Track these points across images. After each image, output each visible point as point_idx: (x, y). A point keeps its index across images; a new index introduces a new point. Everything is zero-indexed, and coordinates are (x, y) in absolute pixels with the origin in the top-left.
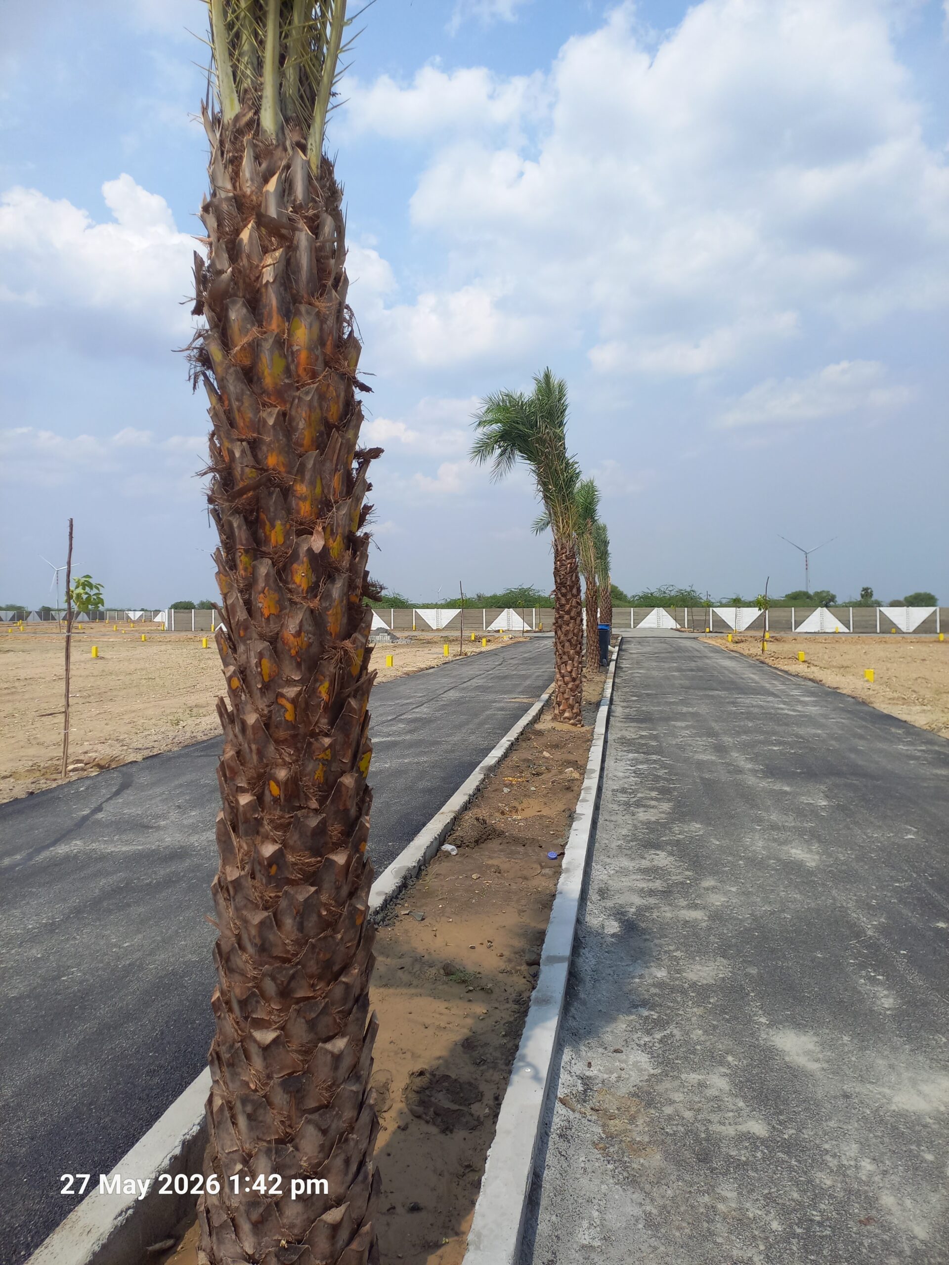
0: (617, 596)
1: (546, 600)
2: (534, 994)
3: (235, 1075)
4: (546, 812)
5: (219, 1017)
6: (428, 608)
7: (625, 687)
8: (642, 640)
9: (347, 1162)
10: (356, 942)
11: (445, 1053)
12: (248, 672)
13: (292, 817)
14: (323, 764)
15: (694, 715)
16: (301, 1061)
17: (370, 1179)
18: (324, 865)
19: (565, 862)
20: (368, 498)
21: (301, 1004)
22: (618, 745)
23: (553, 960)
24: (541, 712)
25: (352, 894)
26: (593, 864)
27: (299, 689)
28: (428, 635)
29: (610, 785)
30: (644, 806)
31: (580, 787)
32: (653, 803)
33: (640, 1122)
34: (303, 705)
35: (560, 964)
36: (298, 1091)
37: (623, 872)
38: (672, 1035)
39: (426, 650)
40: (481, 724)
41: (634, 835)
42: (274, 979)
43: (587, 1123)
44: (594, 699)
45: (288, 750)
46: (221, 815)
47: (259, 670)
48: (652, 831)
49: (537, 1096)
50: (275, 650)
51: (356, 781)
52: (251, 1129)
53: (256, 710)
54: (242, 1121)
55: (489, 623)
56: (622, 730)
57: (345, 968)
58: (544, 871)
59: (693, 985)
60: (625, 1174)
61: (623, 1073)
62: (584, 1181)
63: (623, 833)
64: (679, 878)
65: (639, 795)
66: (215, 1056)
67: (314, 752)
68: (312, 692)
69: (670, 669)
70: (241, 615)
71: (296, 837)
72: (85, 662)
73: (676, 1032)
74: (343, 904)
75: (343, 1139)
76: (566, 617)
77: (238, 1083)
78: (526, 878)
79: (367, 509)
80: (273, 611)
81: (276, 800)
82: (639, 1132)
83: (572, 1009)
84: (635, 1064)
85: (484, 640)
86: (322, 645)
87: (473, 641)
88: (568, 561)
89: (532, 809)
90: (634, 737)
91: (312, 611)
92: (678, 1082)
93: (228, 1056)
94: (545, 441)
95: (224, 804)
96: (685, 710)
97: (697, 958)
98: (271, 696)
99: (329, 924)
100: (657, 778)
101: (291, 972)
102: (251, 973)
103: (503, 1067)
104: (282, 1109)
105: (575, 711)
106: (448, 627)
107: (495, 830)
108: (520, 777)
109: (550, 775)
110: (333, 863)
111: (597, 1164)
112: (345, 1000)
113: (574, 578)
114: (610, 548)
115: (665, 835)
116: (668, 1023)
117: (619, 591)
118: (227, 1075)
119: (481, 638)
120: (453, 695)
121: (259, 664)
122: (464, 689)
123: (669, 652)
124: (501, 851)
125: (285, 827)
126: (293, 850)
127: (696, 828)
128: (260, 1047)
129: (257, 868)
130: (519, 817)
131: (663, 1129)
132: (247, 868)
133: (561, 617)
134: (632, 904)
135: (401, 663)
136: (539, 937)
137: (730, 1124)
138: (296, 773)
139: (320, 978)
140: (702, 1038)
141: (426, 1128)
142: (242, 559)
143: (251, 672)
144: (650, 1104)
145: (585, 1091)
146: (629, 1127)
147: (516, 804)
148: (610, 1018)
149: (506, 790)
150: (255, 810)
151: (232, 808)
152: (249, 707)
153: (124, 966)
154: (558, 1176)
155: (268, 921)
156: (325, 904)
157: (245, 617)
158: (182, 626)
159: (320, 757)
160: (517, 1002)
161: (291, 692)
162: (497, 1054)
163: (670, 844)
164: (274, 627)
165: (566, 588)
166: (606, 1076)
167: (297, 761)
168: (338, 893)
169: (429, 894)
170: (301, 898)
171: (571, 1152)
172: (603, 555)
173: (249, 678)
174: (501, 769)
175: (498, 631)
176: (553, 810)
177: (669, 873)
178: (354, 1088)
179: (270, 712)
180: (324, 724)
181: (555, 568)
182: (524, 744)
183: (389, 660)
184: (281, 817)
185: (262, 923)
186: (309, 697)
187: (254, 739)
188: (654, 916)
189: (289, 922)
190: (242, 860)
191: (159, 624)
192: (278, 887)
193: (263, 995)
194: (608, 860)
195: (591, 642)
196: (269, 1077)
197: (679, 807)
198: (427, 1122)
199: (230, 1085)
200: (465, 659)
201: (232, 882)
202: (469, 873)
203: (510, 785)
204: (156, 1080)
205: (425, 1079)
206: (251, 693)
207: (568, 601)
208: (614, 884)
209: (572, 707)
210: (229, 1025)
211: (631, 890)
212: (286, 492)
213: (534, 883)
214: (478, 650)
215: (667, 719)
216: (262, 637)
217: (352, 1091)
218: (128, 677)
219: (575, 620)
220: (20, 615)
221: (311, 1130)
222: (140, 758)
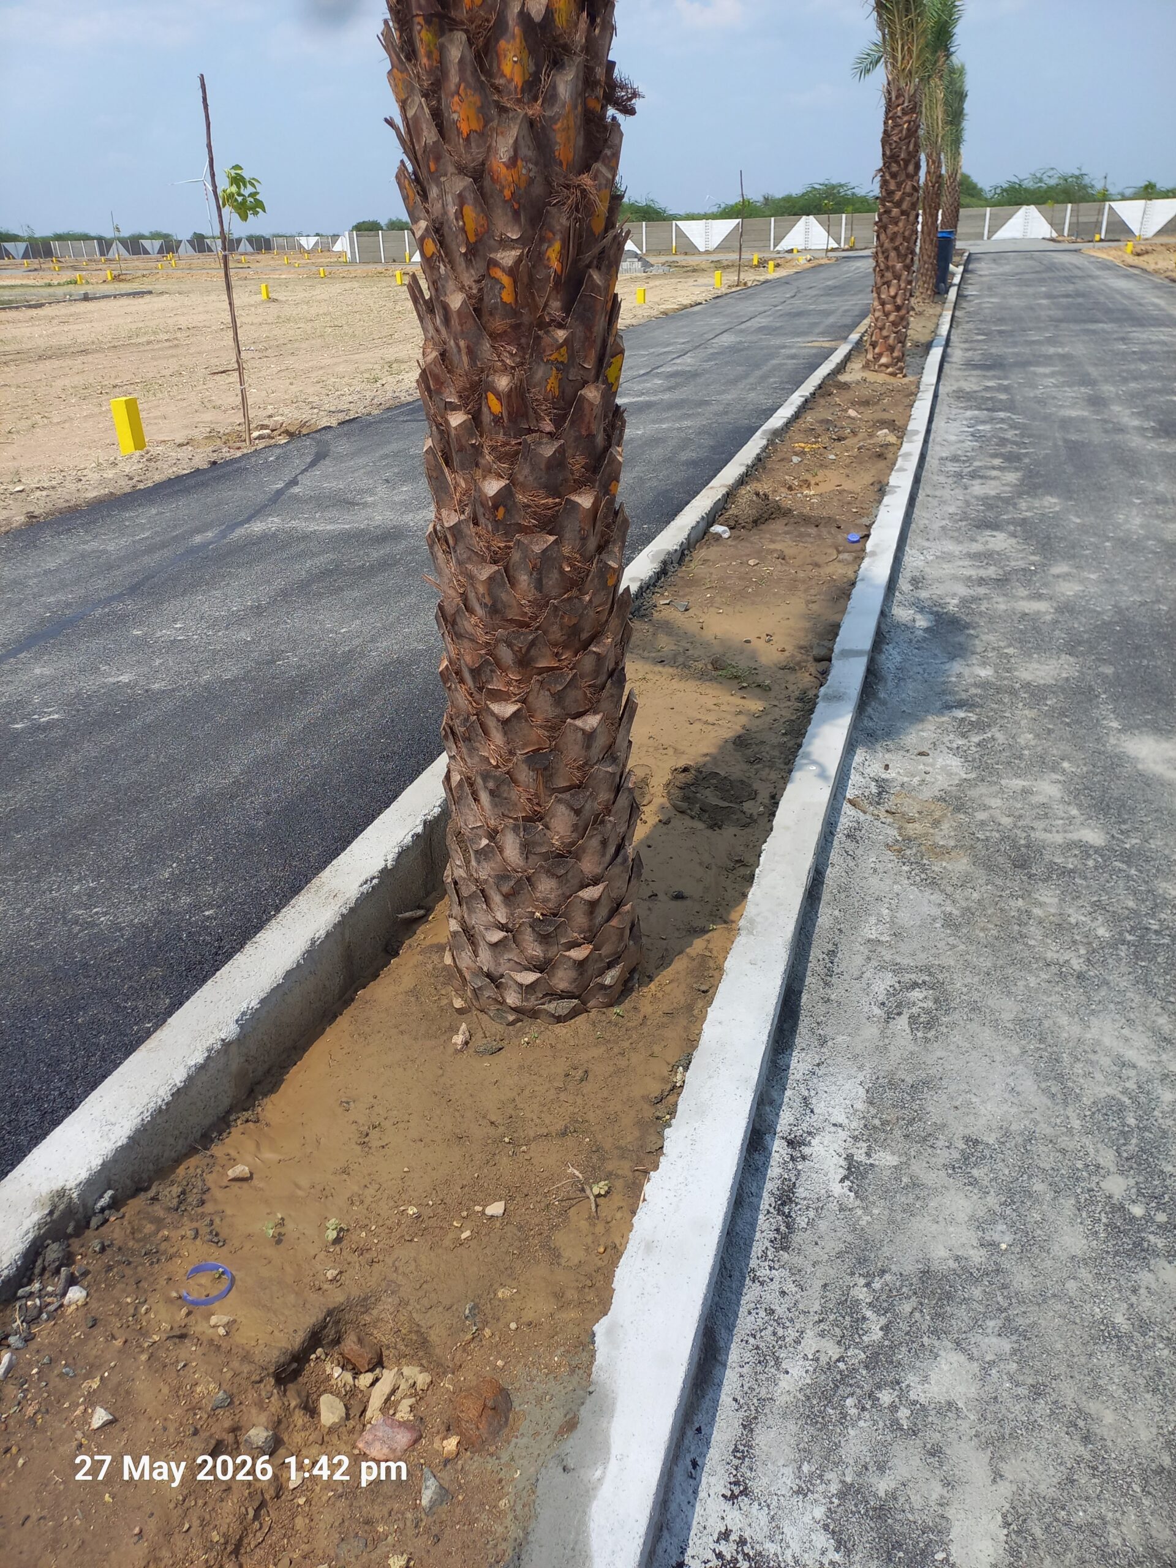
0: (968, 191)
1: (864, 200)
2: (822, 689)
3: (472, 750)
4: (847, 485)
5: (449, 688)
6: (693, 219)
7: (968, 322)
8: (998, 256)
9: (604, 843)
10: (609, 606)
11: (713, 750)
12: (446, 229)
13: (520, 444)
14: (557, 369)
15: (1063, 357)
16: (548, 737)
17: (631, 863)
18: (565, 509)
19: (870, 545)
21: (545, 675)
22: (952, 401)
23: (847, 654)
24: (848, 358)
25: (601, 548)
26: (907, 548)
27: (518, 252)
28: (692, 260)
29: (936, 452)
30: (981, 477)
31: (895, 454)
32: (994, 473)
33: (945, 826)
34: (525, 279)
35: (856, 659)
36: (545, 769)
37: (946, 557)
38: (993, 738)
39: (691, 282)
40: (764, 378)
41: (965, 513)
42: (510, 645)
43: (880, 825)
44: (924, 339)
45: (508, 348)
46: (429, 443)
47: (461, 223)
48: (990, 507)
49: (823, 794)
50: (481, 189)
51: (603, 396)
52: (495, 805)
53: (462, 288)
54: (484, 797)
55: (779, 239)
56: (959, 380)
57: (594, 638)
58: (841, 557)
59: (1027, 685)
60: (923, 876)
61: (928, 778)
62: (874, 881)
63: (951, 511)
64: (1021, 564)
65: (977, 464)
66: (449, 731)
67: (544, 351)
68: (537, 258)
69: (1035, 296)
70: (429, 135)
71: (526, 471)
72: (256, 306)
73: (1001, 737)
74: (590, 560)
75: (598, 820)
76: (895, 211)
77: (477, 759)
78: (817, 565)
80: (475, 126)
81: (497, 420)
82: (945, 834)
83: (869, 710)
84: (944, 768)
85: (771, 264)
86: (548, 182)
87: (756, 266)
88: (905, 118)
89: (830, 481)
90: (976, 388)
91: (531, 123)
92: (996, 788)
93: (463, 729)
95: (431, 427)
96: (1052, 350)
97: (1035, 656)
98: (480, 265)
99: (575, 583)
100: (1003, 442)
101: (531, 637)
102: (483, 638)
103: (782, 766)
104: (528, 787)
105: (895, 354)
106: (721, 248)
107: (779, 508)
108: (815, 443)
109: (856, 440)
110: (576, 505)
111: (890, 865)
112: (596, 672)
113: (911, 147)
114: (968, 106)
115: (1007, 513)
116: (989, 726)
117: (972, 183)
118: (464, 750)
119: (766, 262)
120: (727, 339)
121: (460, 215)
122: (742, 331)
123: (1037, 272)
124: (786, 533)
125: (512, 457)
126: (524, 487)
127: (1051, 503)
128: (499, 720)
129: (480, 511)
130: (812, 493)
131: (974, 834)
132: (468, 510)
133: (887, 212)
134: (955, 595)
135: (657, 299)
136: (833, 630)
137: (1058, 832)
138: (521, 381)
139: (565, 647)
140: (1033, 743)
141: (688, 822)
142: (423, 37)
143: (450, 228)
144: (958, 809)
145: (880, 794)
146: (932, 831)
147: (808, 476)
148: (915, 718)
149: (796, 459)
150: (472, 435)
151: (441, 432)
152: (451, 285)
153: (344, 652)
154: (844, 874)
155: (498, 576)
156: (568, 558)
157: (435, 139)
158: (368, 256)
159: (552, 358)
160: (800, 700)
161: (507, 257)
162: (776, 753)
163: (1012, 523)
164: (477, 152)
165: (899, 165)
166: (906, 779)
167: (522, 364)
168: (583, 545)
169: (693, 582)
170: (537, 549)
171: (859, 852)
172: (955, 116)
173: (449, 239)
174: (791, 433)
175: (791, 251)
176: (859, 483)
177: (1008, 559)
178: (610, 769)
179: (480, 290)
180: (555, 308)
181: (885, 132)
182: (822, 401)
183: (640, 295)
184: (505, 444)
185: (491, 579)
186: (533, 266)
187: (462, 332)
188: (983, 608)
189: (523, 579)
190: (460, 501)
191: (340, 254)
192: (508, 535)
193: (498, 663)
194: (926, 544)
195: (925, 258)
196: (512, 753)
197: (1030, 477)
198: (692, 818)
199: (468, 760)
200: (743, 291)
201: (450, 528)
202: (745, 559)
203: (802, 453)
204: (390, 766)
205: (689, 777)
206: (451, 262)
207: (899, 185)
208: (931, 572)
209: (892, 349)
210: (461, 698)
211: (955, 578)
213: (829, 570)
214: (762, 278)
215: (1024, 364)
216: (461, 170)
217: (607, 772)
218: (310, 324)
219: (908, 215)
220: (169, 246)
221: (562, 809)
222: (334, 423)
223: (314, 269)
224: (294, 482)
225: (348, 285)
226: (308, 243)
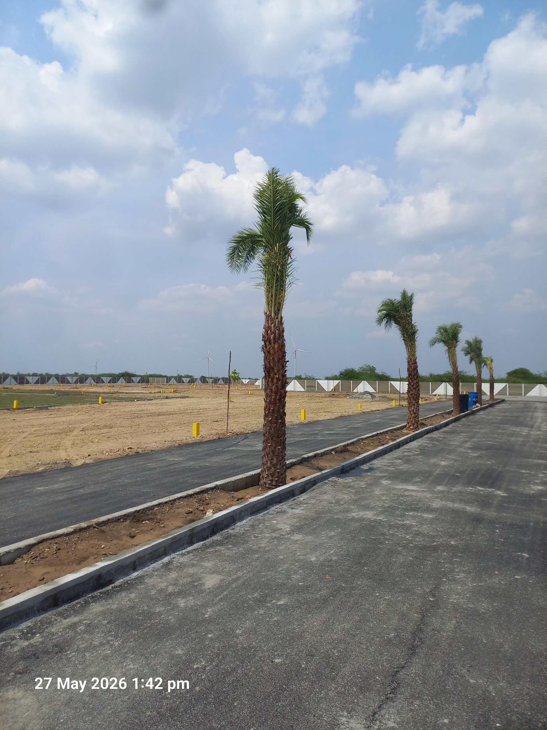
13: (273, 415)
20: (286, 368)
30: (410, 452)
32: (414, 452)
34: (275, 399)
45: (273, 405)
48: (404, 457)
50: (271, 391)
63: (394, 456)
68: (276, 397)
70: (267, 386)
71: (274, 418)
76: (412, 388)
79: (286, 370)
80: (271, 385)
81: (271, 412)
94: (402, 318)
98: (271, 398)
100: (426, 447)
101: (273, 436)
102: (268, 436)
105: (415, 426)
107: (348, 450)
113: (415, 372)
120: (377, 421)
121: (269, 393)
122: (385, 419)
124: (348, 454)
128: (268, 446)
129: (269, 422)
135: (365, 408)
138: (274, 409)
142: (267, 378)
150: (268, 414)
152: (268, 399)
159: (278, 407)
161: (273, 397)
163: (406, 459)
164: (271, 388)
167: (274, 407)
170: (274, 426)
173: (268, 395)
174: (365, 439)
179: (270, 400)
180: (278, 402)
185: (269, 429)
187: (268, 404)
189: (273, 429)
190: (266, 420)
191: (257, 386)
192: (271, 424)
193: (269, 439)
196: (270, 450)
197: (422, 453)
201: (265, 423)
206: (268, 397)
209: (414, 425)
212: (273, 369)
218: (244, 410)
219: (416, 389)
220: (192, 380)
221: (275, 458)
222: (250, 432)
223: (247, 391)
224: (239, 442)
225: (259, 398)
226: (245, 381)
